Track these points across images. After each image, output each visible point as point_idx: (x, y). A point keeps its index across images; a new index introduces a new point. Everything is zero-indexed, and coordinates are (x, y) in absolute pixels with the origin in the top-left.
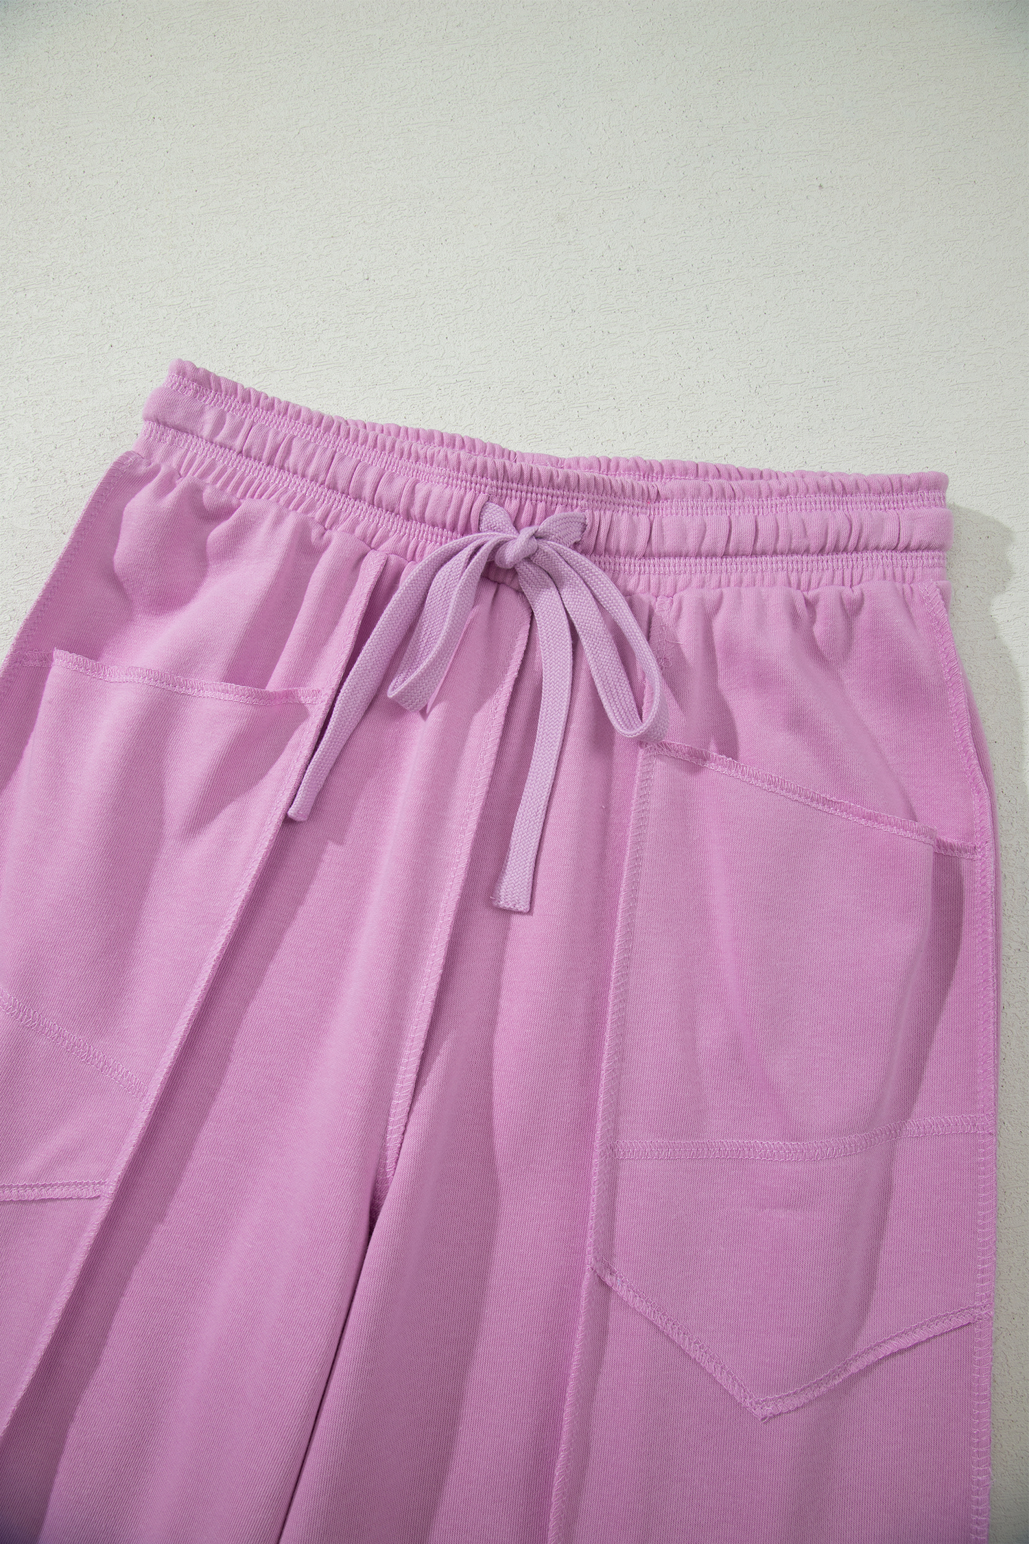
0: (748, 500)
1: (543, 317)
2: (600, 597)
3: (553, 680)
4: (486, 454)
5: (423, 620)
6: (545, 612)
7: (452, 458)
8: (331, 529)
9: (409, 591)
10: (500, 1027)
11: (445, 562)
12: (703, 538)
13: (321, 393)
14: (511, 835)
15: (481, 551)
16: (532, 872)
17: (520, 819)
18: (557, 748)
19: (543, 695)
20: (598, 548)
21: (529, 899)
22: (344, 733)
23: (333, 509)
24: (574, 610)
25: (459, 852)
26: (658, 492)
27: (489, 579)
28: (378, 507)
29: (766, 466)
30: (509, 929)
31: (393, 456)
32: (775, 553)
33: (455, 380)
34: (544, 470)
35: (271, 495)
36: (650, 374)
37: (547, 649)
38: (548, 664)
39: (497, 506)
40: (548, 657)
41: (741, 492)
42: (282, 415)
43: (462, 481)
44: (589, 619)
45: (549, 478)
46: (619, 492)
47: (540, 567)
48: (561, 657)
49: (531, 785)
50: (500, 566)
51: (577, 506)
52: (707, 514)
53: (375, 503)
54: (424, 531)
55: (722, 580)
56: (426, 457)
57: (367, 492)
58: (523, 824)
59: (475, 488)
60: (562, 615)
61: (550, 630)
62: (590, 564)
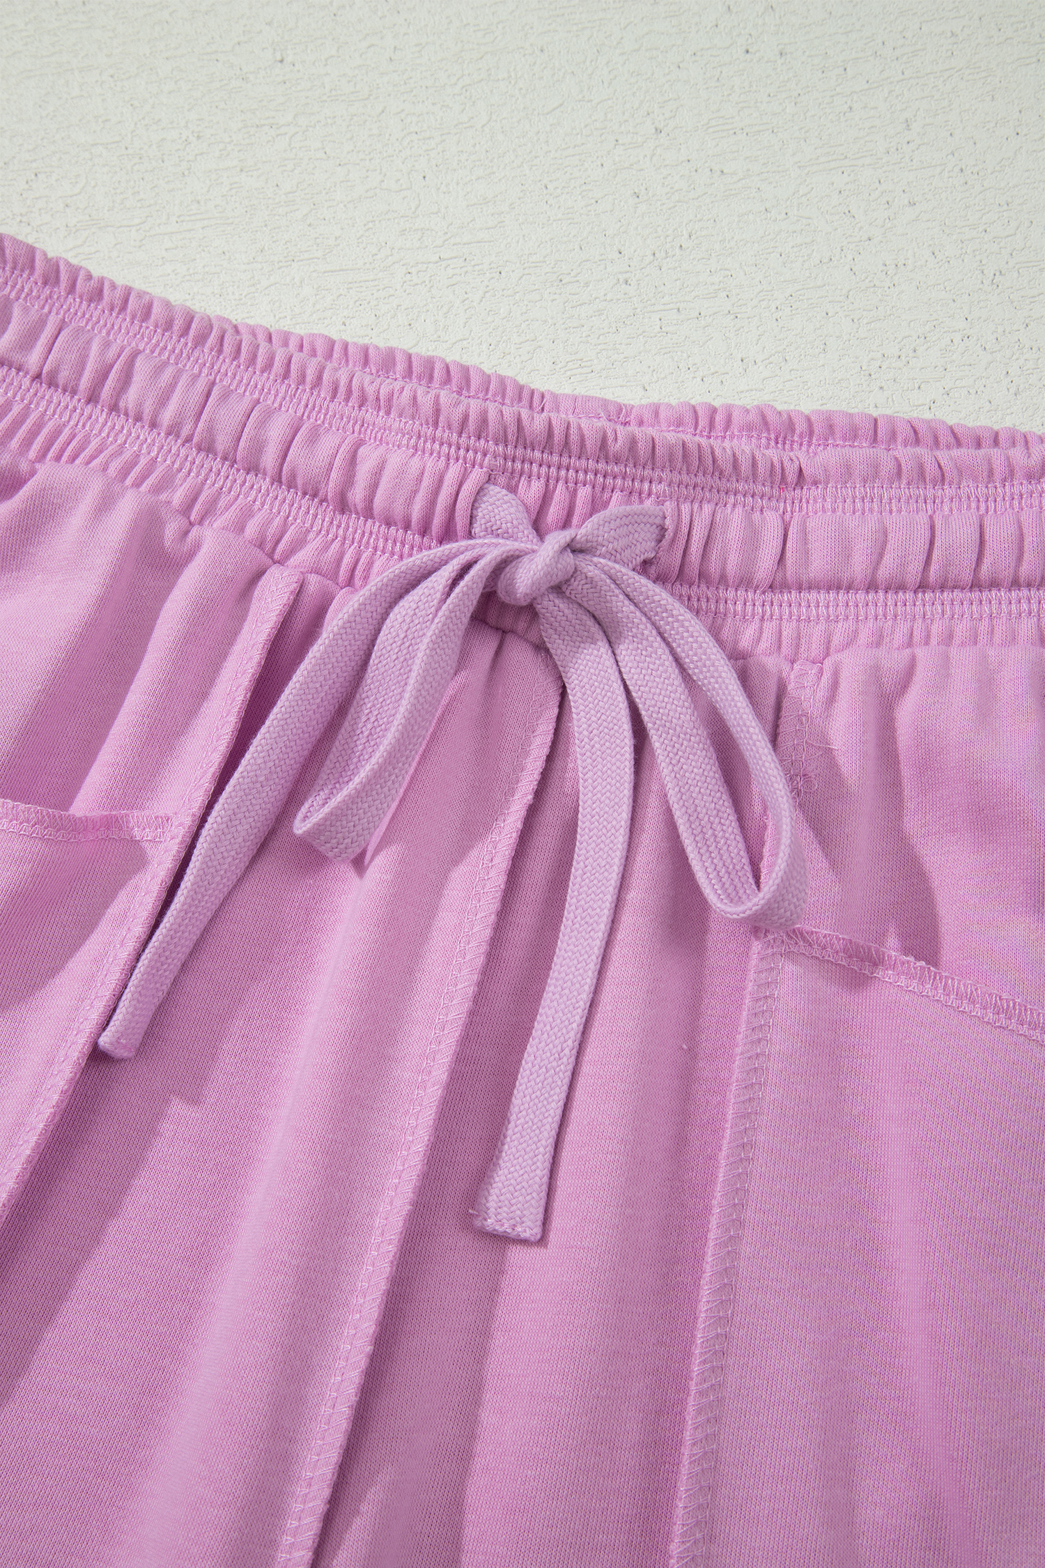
0: (968, 486)
1: (602, 142)
2: (687, 660)
3: (598, 810)
4: (489, 396)
5: (364, 696)
6: (587, 686)
7: (426, 401)
8: (201, 523)
9: (340, 642)
10: (478, 1464)
11: (407, 591)
12: (881, 555)
13: (191, 271)
14: (511, 1094)
15: (473, 572)
16: (548, 1165)
17: (530, 1065)
18: (600, 934)
19: (578, 837)
20: (686, 570)
21: (541, 1216)
22: (210, 896)
23: (206, 487)
24: (639, 683)
25: (414, 1123)
26: (801, 470)
27: (487, 624)
28: (289, 488)
29: (1008, 423)
30: (502, 1272)
31: (319, 395)
32: (1015, 584)
33: (438, 255)
34: (590, 426)
35: (93, 458)
36: (795, 249)
37: (588, 754)
38: (590, 781)
39: (504, 492)
40: (590, 767)
41: (955, 472)
42: (117, 310)
43: (442, 444)
44: (666, 700)
45: (599, 443)
46: (728, 468)
47: (580, 605)
48: (614, 768)
49: (552, 1001)
50: (507, 600)
51: (649, 495)
52: (891, 512)
53: (284, 479)
54: (371, 533)
55: (915, 633)
56: (378, 399)
57: (269, 459)
58: (535, 1075)
59: (465, 458)
60: (617, 691)
61: (594, 719)
62: (671, 600)
